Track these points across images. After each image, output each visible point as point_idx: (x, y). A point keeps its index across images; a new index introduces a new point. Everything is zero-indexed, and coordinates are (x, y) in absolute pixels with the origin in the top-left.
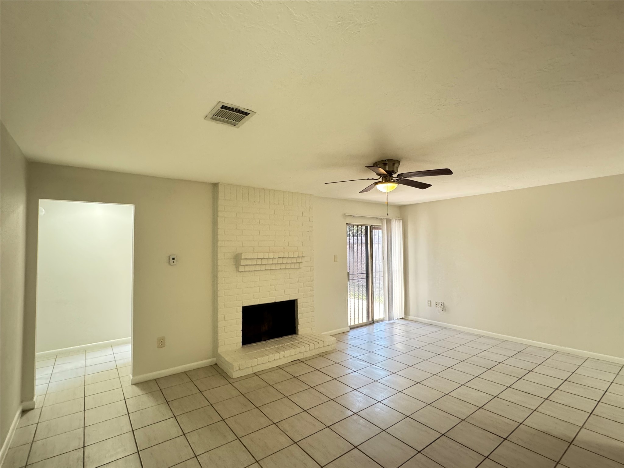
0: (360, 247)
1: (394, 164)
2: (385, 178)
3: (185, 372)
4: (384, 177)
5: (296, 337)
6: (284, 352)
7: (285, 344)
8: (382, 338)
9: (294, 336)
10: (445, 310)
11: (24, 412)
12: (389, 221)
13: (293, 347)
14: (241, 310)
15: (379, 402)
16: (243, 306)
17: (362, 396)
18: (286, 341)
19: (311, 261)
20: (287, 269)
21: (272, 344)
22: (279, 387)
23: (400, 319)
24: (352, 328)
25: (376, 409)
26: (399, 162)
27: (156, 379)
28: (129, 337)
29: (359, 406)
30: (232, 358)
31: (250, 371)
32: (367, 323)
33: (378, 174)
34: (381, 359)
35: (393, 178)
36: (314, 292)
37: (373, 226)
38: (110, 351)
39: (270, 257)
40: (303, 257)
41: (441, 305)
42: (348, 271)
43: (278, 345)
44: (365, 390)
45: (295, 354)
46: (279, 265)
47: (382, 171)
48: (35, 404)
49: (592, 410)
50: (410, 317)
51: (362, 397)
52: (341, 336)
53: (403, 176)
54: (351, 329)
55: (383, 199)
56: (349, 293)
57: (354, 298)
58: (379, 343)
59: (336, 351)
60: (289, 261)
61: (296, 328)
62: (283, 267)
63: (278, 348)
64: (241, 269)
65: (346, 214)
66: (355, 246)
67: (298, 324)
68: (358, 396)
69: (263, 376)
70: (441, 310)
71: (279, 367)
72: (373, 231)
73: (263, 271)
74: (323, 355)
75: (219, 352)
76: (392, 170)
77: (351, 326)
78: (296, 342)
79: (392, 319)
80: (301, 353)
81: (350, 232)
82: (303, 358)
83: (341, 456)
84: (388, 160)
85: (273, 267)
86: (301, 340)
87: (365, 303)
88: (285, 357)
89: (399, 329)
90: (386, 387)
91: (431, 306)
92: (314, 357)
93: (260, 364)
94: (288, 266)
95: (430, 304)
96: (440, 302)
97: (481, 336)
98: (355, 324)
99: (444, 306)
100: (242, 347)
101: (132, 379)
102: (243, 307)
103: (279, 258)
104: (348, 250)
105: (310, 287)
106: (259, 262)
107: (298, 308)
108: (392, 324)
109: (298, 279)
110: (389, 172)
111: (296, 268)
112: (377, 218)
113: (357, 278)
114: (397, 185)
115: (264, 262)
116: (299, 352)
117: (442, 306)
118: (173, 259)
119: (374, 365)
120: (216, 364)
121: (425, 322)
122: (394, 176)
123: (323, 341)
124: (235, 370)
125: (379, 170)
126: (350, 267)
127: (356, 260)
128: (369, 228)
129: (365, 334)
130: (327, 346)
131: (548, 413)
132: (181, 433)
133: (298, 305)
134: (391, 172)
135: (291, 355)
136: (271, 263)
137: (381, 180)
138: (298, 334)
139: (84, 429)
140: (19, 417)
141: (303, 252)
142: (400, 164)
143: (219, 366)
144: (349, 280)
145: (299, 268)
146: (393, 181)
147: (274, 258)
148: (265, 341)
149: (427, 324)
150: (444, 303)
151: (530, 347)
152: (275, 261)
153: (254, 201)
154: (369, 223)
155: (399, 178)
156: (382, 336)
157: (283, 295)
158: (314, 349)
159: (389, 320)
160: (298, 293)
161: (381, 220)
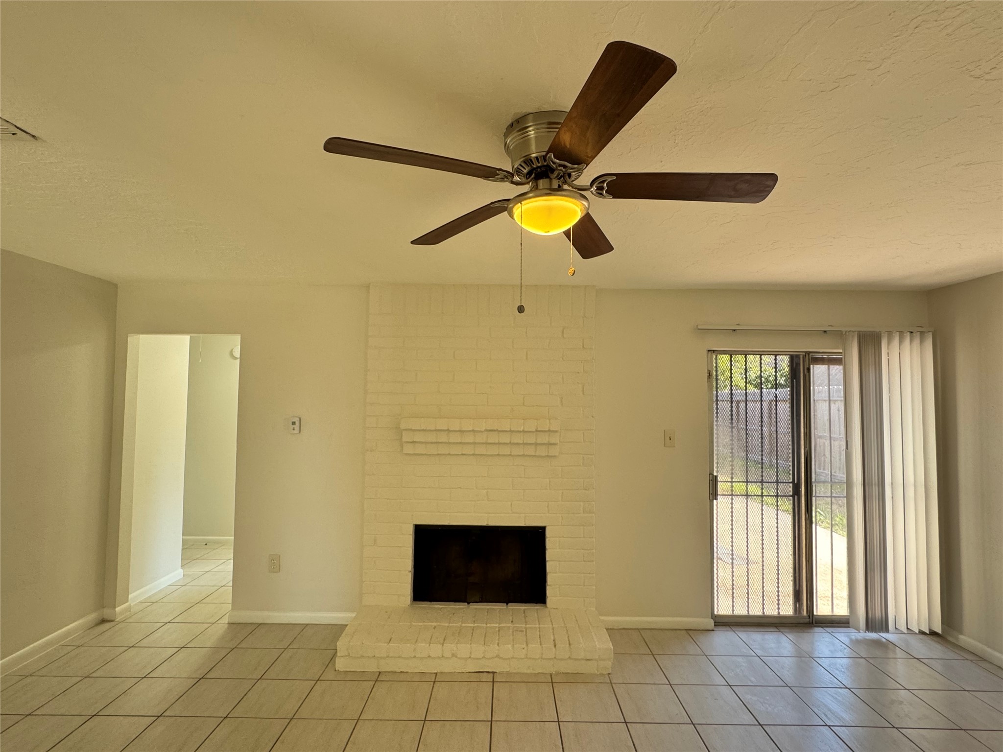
3: (306, 625)
5: (531, 614)
6: (457, 645)
9: (533, 609)
11: (102, 622)
12: (868, 341)
14: (411, 530)
16: (415, 523)
19: (585, 441)
23: (922, 633)
24: (724, 624)
27: (262, 624)
31: (371, 667)
32: (788, 620)
36: (595, 515)
37: (815, 355)
39: (467, 429)
45: (485, 658)
46: (494, 447)
48: (116, 616)
54: (721, 625)
60: (517, 439)
62: (504, 451)
64: (408, 449)
67: (547, 584)
69: (380, 689)
72: (815, 368)
75: (362, 605)
80: (502, 658)
82: (508, 673)
85: (480, 450)
88: (457, 657)
93: (393, 657)
94: (517, 451)
100: (410, 605)
101: (230, 613)
102: (415, 526)
103: (487, 431)
105: (582, 504)
107: (547, 547)
109: (548, 481)
111: (542, 456)
112: (827, 332)
116: (495, 655)
118: (293, 423)
123: (570, 646)
133: (547, 539)
135: (472, 656)
136: (472, 441)
138: (546, 607)
145: (549, 457)
147: (475, 431)
148: (468, 603)
157: (509, 513)
160: (548, 513)
161: (841, 336)
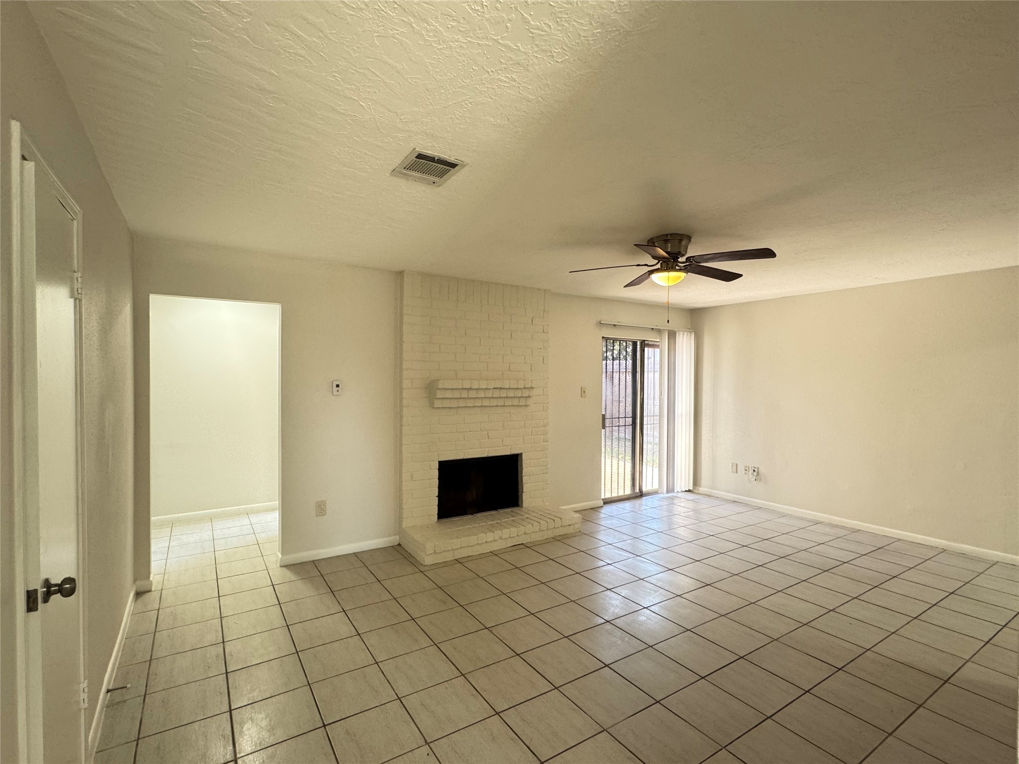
0: (623, 377)
1: (681, 240)
2: (666, 264)
3: (354, 553)
4: (664, 262)
5: (518, 512)
6: (500, 531)
7: (503, 521)
8: (654, 519)
9: (515, 509)
10: (761, 480)
11: (139, 594)
12: (672, 335)
13: (514, 525)
14: (436, 465)
15: (645, 608)
16: (440, 460)
17: (620, 599)
18: (504, 515)
19: (544, 395)
20: (507, 406)
21: (483, 519)
22: (492, 580)
23: (686, 491)
24: (607, 502)
25: (640, 618)
26: (689, 238)
27: (314, 561)
28: (274, 501)
29: (614, 611)
30: (424, 536)
31: (449, 557)
32: (631, 496)
33: (654, 257)
34: (651, 548)
35: (679, 264)
36: (548, 443)
37: (646, 342)
38: (246, 521)
39: (481, 387)
40: (532, 388)
41: (754, 471)
42: (604, 413)
43: (492, 521)
44: (624, 592)
45: (517, 535)
46: (495, 400)
47: (661, 252)
48: (152, 585)
49: (990, 637)
50: (701, 489)
51: (618, 600)
52: (590, 514)
53: (695, 260)
54: (605, 503)
55: (661, 297)
56: (603, 449)
57: (611, 458)
58: (649, 525)
59: (581, 534)
60: (511, 394)
61: (520, 497)
62: (501, 402)
63: (491, 525)
64: (438, 404)
65: (602, 322)
66: (616, 376)
67: (522, 492)
68: (612, 598)
69: (470, 565)
70: (754, 479)
71: (493, 553)
72: (646, 349)
73: (471, 408)
74: (561, 539)
75: (403, 527)
76: (677, 250)
77: (605, 499)
78: (519, 519)
79: (673, 491)
80: (527, 534)
81: (608, 353)
82: (530, 542)
83: (584, 676)
84: (671, 234)
85: (486, 403)
86: (527, 516)
87: (629, 465)
88: (502, 539)
89: (683, 506)
90: (656, 588)
91: (737, 472)
92: (547, 542)
93: (464, 547)
94: (509, 402)
95: (735, 470)
96: (752, 467)
97: (817, 523)
98: (613, 496)
99: (758, 472)
100: (438, 521)
101: (281, 558)
102: (439, 462)
103: (495, 388)
104: (604, 379)
105: (542, 436)
106: (465, 394)
107: (523, 467)
108: (672, 498)
109: (523, 422)
110: (672, 253)
111: (521, 406)
112: (653, 329)
113: (617, 425)
114: (685, 274)
115: (472, 394)
116: (523, 532)
117: (755, 473)
118: (338, 386)
119: (639, 556)
120: (399, 545)
121: (725, 497)
122: (680, 260)
123: (561, 519)
124: (427, 554)
125: (656, 251)
126: (606, 406)
127: (616, 398)
128: (638, 343)
129: (628, 511)
130: (568, 527)
131: (916, 638)
132: (354, 633)
133: (523, 462)
134: (675, 253)
135: (511, 536)
136: (483, 396)
137: (659, 267)
138: (522, 507)
139: (221, 620)
140: (133, 600)
141: (532, 380)
142: (690, 241)
143: (403, 548)
144: (604, 427)
145: (526, 406)
146: (679, 268)
147: (486, 389)
148: (472, 514)
149: (729, 500)
150: (758, 468)
151: (900, 541)
152: (489, 394)
153: (457, 300)
154: (638, 336)
155: (688, 264)
156: (654, 516)
157: (501, 446)
158: (547, 529)
159: (668, 492)
160: (524, 444)
161: (659, 331)
